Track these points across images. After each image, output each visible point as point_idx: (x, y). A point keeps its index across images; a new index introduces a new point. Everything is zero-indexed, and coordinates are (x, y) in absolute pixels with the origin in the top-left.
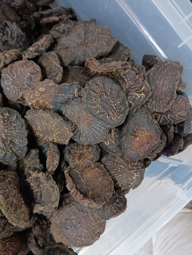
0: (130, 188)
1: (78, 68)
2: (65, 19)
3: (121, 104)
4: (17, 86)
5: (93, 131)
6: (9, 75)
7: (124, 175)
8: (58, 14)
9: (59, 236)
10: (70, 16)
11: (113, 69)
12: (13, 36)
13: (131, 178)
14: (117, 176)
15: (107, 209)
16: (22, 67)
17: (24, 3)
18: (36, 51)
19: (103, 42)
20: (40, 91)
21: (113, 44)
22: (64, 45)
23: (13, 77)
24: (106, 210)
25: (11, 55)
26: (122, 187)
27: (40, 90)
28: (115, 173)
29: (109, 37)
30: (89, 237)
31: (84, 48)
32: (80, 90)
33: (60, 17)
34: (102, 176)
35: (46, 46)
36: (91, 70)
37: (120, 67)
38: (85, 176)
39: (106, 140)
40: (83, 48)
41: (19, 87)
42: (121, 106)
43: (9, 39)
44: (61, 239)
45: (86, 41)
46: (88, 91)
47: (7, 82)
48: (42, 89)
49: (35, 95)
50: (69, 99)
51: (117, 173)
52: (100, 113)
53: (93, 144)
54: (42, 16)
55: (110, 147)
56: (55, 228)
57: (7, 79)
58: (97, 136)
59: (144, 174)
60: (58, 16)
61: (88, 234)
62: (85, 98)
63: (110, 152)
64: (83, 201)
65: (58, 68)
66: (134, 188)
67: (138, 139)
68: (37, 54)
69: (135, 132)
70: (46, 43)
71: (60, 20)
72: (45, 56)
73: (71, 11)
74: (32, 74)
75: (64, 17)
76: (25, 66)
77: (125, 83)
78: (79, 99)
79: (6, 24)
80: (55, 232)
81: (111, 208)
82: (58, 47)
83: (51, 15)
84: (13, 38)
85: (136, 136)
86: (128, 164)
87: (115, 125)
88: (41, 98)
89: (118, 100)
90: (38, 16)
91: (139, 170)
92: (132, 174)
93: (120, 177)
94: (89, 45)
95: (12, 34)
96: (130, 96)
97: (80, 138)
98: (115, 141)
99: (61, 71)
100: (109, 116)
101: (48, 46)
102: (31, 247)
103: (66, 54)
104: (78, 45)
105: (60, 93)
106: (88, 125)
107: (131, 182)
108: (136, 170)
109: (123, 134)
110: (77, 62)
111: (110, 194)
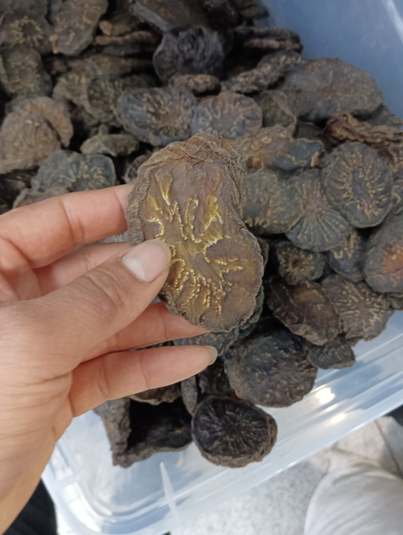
0: (361, 337)
1: (311, 126)
2: (288, 49)
3: (383, 193)
4: (219, 131)
5: (323, 228)
6: (209, 111)
7: (356, 313)
8: (278, 38)
9: (239, 378)
10: (297, 46)
11: (378, 137)
12: (206, 54)
13: (367, 321)
14: (343, 312)
15: (327, 353)
16: (235, 103)
17: (224, 5)
18: (255, 83)
19: (363, 95)
20: (261, 142)
21: (379, 101)
22: (295, 86)
23: (214, 115)
24: (325, 354)
25: (206, 82)
26: (347, 333)
27: (263, 140)
28: (340, 307)
29: (373, 90)
30: (285, 393)
31: (330, 98)
32: (322, 156)
33: (282, 43)
34: (323, 303)
35: (272, 79)
36: (335, 132)
37: (390, 136)
38: (296, 297)
39: (338, 249)
40: (327, 97)
41: (221, 134)
42: (382, 197)
43: (198, 57)
44: (241, 385)
45: (334, 87)
46: (338, 158)
47: (203, 120)
48: (266, 140)
49: (252, 147)
50: (299, 167)
51: (344, 308)
52: (348, 198)
53: (316, 250)
54: (251, 35)
55: (342, 264)
56: (236, 364)
57: (203, 115)
58: (328, 237)
59: (387, 320)
60: (279, 40)
61: (285, 387)
62: (330, 168)
63: (339, 270)
64: (296, 326)
65: (289, 117)
66: (367, 339)
67: (394, 257)
68: (255, 88)
69: (391, 247)
70: (273, 74)
71: (281, 49)
72: (266, 95)
73: (296, 39)
74: (248, 118)
75: (289, 44)
76: (238, 103)
77: (393, 164)
78: (317, 170)
79: (200, 33)
80: (234, 371)
81: (333, 352)
82: (285, 87)
83: (266, 35)
84: (204, 57)
85: (391, 253)
86: (365, 298)
87: (366, 224)
88: (258, 153)
89: (379, 186)
90: (244, 32)
91: (382, 311)
92: (370, 314)
93: (348, 314)
94: (339, 94)
95: (204, 51)
96: (397, 184)
97: (298, 234)
98: (354, 255)
99: (293, 121)
100: (361, 205)
101: (275, 79)
102: (186, 389)
103: (296, 101)
104: (318, 90)
105: (289, 153)
106: (318, 215)
107: (366, 327)
108: (377, 310)
109: (370, 246)
110: (312, 116)
111: (335, 332)
